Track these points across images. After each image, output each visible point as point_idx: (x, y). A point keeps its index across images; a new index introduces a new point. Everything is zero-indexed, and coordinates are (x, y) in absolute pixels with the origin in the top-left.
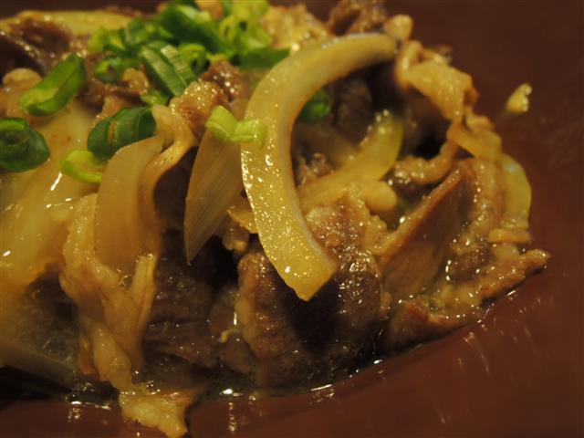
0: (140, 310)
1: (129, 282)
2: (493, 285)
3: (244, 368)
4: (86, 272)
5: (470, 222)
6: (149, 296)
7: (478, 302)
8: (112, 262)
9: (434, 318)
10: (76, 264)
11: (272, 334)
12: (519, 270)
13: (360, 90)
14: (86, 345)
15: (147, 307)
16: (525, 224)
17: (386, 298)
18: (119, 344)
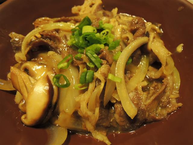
0: (96, 119)
1: (94, 113)
2: (170, 111)
3: (116, 126)
4: (86, 113)
5: (166, 93)
6: (98, 116)
7: (166, 114)
8: (91, 110)
9: (157, 118)
10: (85, 112)
11: (123, 121)
12: (176, 108)
13: (139, 52)
14: (84, 124)
15: (98, 118)
16: (178, 92)
17: (147, 114)
18: (92, 125)
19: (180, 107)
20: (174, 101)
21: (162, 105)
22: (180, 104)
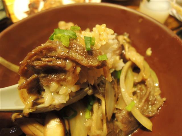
7: (156, 110)
12: (161, 102)
19: (165, 101)
20: (159, 98)
21: (151, 103)
22: (164, 99)
